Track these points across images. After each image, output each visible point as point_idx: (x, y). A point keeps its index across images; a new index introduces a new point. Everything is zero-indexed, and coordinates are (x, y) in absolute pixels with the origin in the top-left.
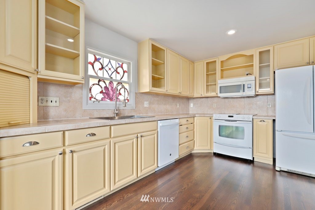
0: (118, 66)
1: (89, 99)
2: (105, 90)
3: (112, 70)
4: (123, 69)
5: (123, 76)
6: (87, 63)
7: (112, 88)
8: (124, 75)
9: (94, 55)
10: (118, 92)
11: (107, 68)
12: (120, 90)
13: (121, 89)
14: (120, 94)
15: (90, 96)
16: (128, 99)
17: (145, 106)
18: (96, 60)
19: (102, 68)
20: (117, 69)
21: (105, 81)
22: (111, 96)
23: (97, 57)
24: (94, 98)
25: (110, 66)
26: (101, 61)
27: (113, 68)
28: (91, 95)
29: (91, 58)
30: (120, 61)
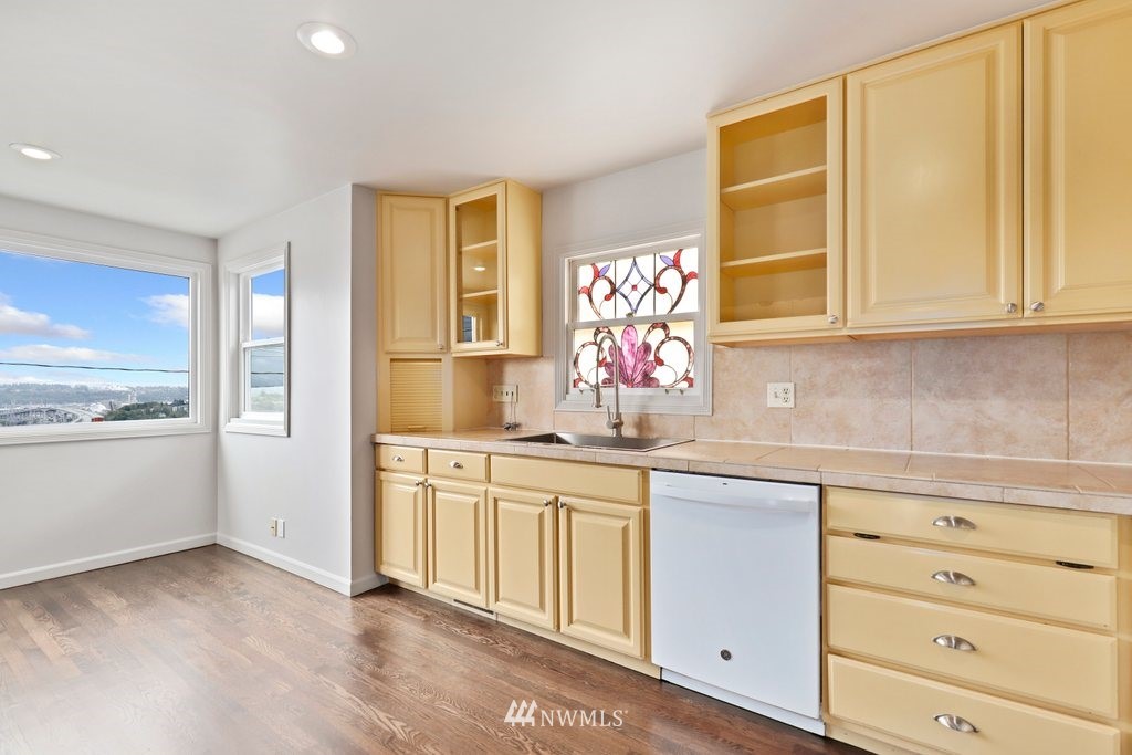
0: (661, 265)
1: (571, 384)
2: (611, 355)
3: (643, 287)
4: (681, 272)
5: (680, 296)
6: (575, 292)
7: (633, 345)
8: (683, 290)
9: (593, 265)
10: (652, 358)
11: (626, 289)
12: (658, 349)
13: (663, 342)
14: (660, 362)
15: (576, 377)
16: (691, 375)
17: (771, 402)
18: (598, 275)
19: (614, 291)
20: (657, 278)
21: (611, 329)
22: (630, 372)
23: (600, 266)
24: (586, 382)
25: (634, 279)
26: (610, 274)
27: (647, 281)
28: (579, 374)
29: (585, 276)
30: (668, 248)
